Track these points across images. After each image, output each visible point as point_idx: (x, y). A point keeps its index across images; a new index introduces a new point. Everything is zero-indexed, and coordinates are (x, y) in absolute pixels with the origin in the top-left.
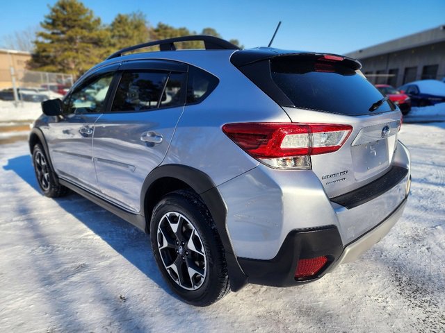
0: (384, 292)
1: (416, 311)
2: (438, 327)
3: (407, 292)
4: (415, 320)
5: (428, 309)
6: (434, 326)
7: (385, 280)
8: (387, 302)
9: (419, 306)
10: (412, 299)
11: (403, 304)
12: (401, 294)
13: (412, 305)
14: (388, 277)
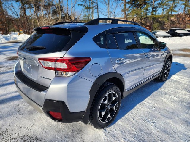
0: (32, 131)
1: (16, 136)
2: (5, 138)
3: (27, 138)
4: (13, 133)
5: (14, 140)
6: (6, 137)
7: (39, 134)
8: (26, 129)
9: (17, 138)
10: (22, 138)
11: (22, 133)
12: (28, 136)
13: (20, 136)
14: (40, 136)
